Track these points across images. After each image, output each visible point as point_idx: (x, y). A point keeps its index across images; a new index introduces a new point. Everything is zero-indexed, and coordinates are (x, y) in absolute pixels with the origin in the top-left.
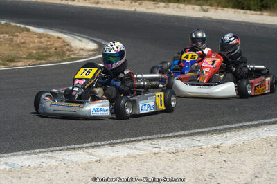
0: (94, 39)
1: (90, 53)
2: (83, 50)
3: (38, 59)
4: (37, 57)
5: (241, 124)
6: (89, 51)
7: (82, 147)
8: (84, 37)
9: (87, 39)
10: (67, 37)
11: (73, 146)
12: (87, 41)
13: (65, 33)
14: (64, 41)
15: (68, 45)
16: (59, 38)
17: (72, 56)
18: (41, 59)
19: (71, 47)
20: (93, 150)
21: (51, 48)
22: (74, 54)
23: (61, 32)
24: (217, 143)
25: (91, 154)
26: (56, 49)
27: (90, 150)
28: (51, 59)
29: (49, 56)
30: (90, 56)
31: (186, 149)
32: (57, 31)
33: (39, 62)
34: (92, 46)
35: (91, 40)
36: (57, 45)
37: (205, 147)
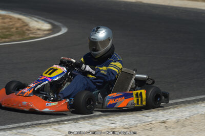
0: (48, 20)
1: (45, 32)
2: (39, 29)
3: (3, 38)
4: (2, 36)
5: (180, 100)
6: (45, 30)
7: (49, 123)
8: (40, 19)
9: (43, 20)
10: (25, 19)
11: (40, 122)
12: (43, 22)
13: (24, 15)
14: (23, 22)
15: (27, 25)
16: (19, 19)
17: (31, 36)
18: (5, 38)
19: (29, 27)
20: (59, 126)
21: (12, 28)
22: (33, 33)
23: (21, 14)
24: (164, 119)
25: (57, 130)
26: (17, 29)
27: (57, 127)
28: (13, 38)
29: (11, 35)
30: (46, 35)
31: (138, 125)
32: (17, 13)
33: (4, 40)
34: (46, 26)
35: (46, 21)
36: (18, 25)
37: (153, 122)
